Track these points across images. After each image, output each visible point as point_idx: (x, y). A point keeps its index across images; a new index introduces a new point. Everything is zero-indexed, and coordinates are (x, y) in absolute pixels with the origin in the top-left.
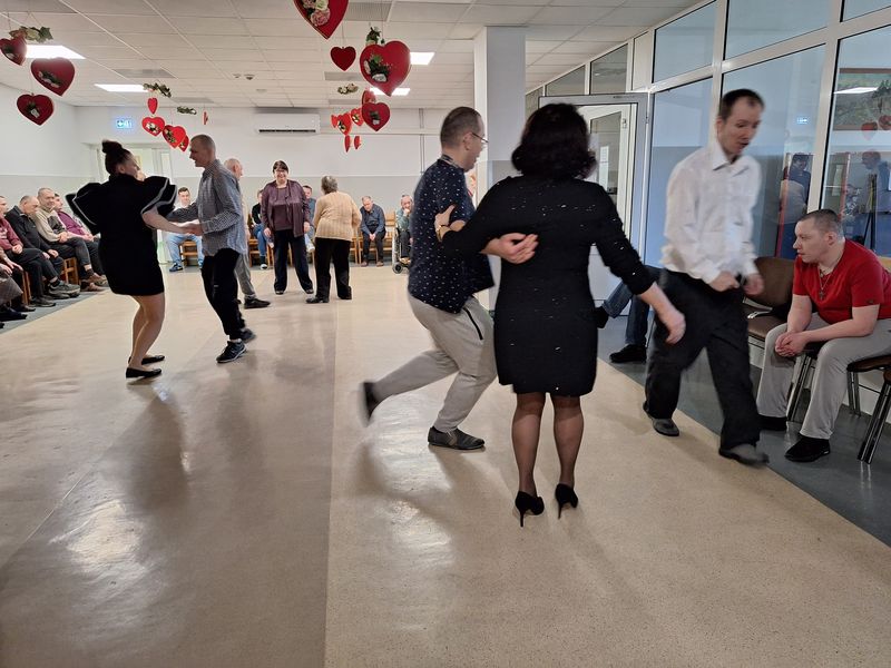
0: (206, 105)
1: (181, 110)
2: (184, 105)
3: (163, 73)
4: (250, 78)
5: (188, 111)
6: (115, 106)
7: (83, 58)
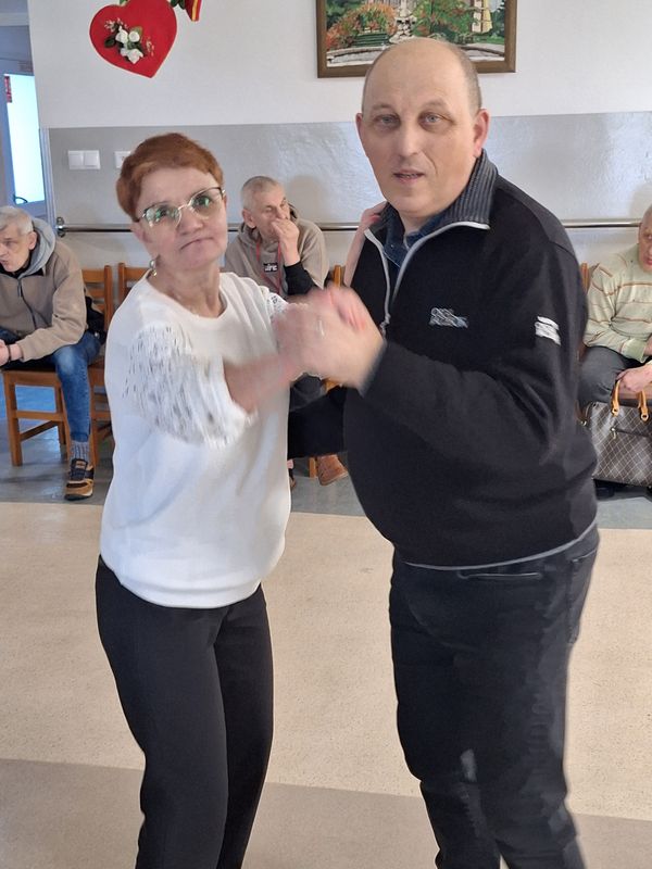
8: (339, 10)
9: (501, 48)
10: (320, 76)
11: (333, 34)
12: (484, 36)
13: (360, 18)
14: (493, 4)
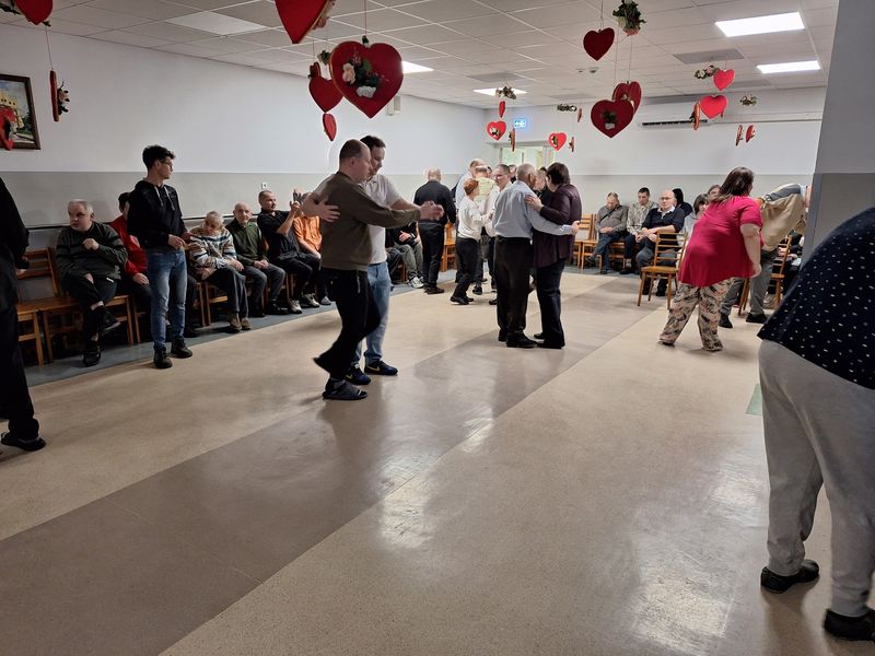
1: (561, 108)
2: (566, 103)
4: (595, 71)
5: (568, 108)
7: (431, 70)
9: (32, 137)
12: (21, 130)
14: (23, 113)
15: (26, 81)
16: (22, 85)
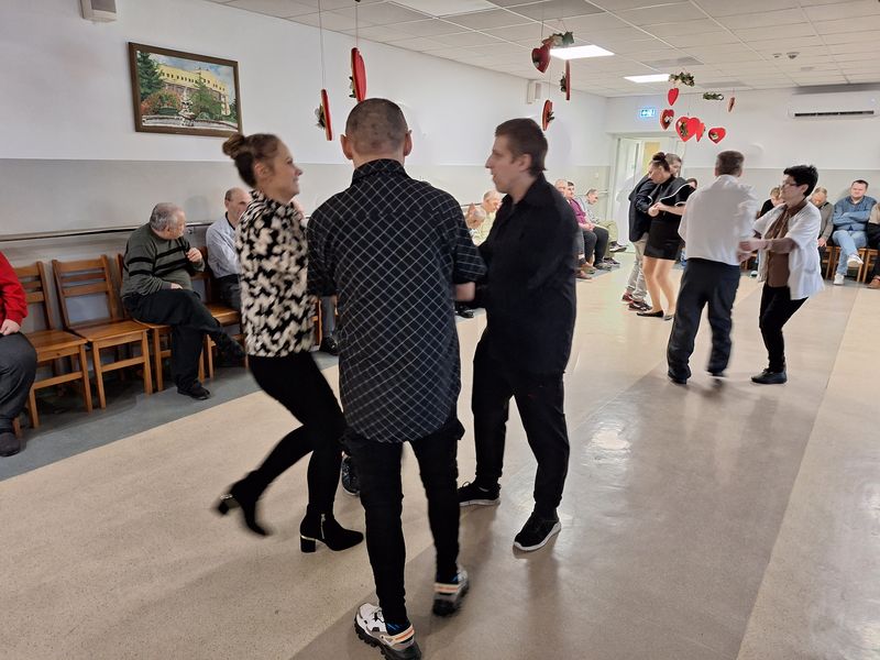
0: (736, 88)
1: (707, 97)
2: (711, 91)
3: (689, 60)
4: (794, 57)
5: (715, 97)
6: (642, 95)
7: (612, 54)
8: (148, 91)
9: (236, 125)
10: (137, 131)
11: (144, 105)
12: (227, 117)
13: (161, 97)
14: (230, 100)
15: (234, 64)
16: (231, 69)
